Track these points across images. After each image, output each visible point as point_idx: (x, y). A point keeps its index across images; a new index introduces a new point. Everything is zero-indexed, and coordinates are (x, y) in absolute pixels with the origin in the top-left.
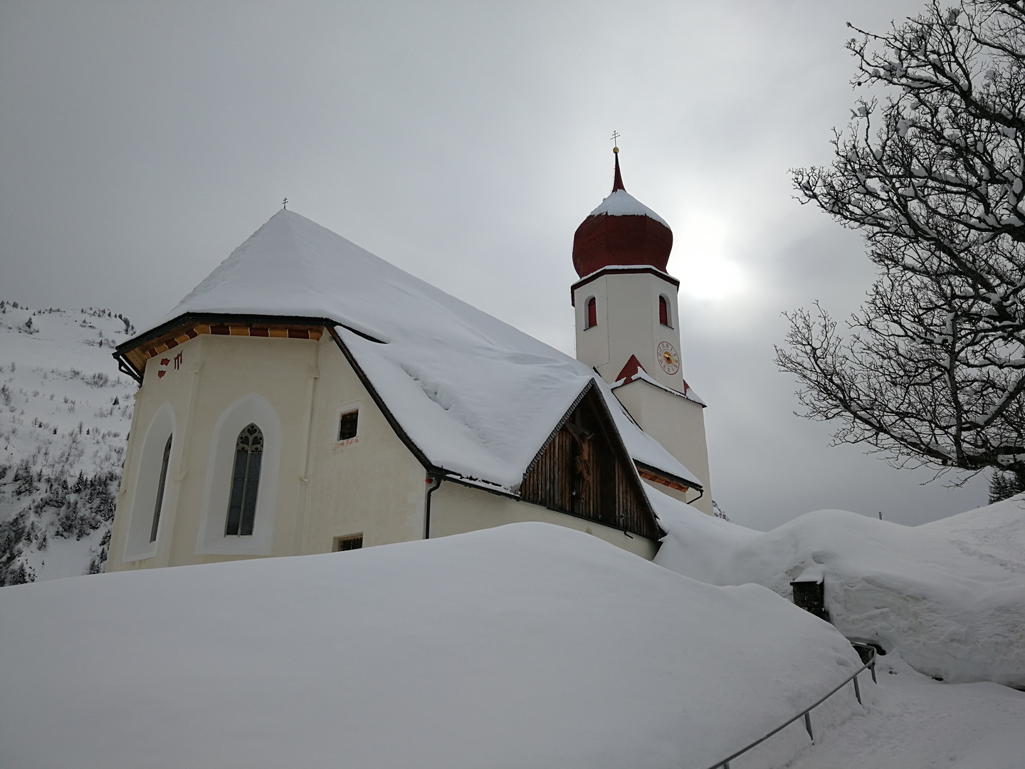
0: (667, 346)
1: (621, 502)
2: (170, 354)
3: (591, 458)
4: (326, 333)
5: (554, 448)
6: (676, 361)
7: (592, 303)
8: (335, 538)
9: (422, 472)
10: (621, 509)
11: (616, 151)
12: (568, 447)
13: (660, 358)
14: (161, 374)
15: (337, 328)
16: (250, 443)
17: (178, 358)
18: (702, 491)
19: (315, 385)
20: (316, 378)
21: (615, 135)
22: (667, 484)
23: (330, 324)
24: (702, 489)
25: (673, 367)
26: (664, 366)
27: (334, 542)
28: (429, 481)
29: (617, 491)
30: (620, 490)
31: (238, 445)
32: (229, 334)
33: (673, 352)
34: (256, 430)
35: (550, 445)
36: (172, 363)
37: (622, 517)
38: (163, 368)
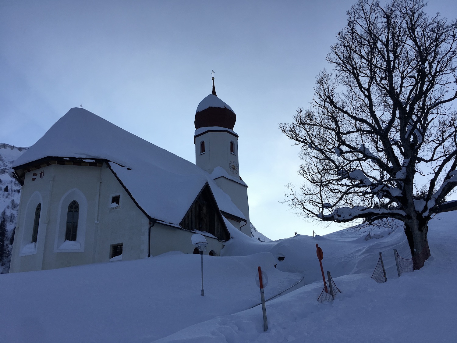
0: (233, 162)
1: (217, 229)
2: (38, 172)
3: (206, 212)
4: (104, 164)
5: (193, 209)
6: (237, 169)
7: (203, 144)
8: (111, 245)
9: (147, 221)
10: (217, 231)
11: (213, 79)
12: (197, 209)
13: (230, 168)
14: (33, 179)
15: (109, 162)
16: (74, 208)
17: (41, 173)
18: (246, 222)
19: (100, 185)
20: (101, 182)
21: (213, 72)
22: (233, 219)
23: (107, 161)
24: (247, 221)
25: (236, 171)
26: (232, 171)
27: (111, 247)
28: (150, 223)
29: (215, 224)
30: (217, 223)
31: (68, 209)
32: (64, 164)
33: (236, 165)
34: (76, 203)
35: (192, 209)
36: (39, 176)
37: (217, 234)
38: (34, 177)
